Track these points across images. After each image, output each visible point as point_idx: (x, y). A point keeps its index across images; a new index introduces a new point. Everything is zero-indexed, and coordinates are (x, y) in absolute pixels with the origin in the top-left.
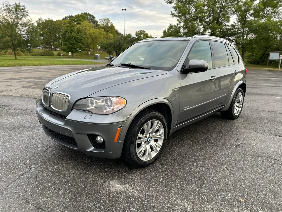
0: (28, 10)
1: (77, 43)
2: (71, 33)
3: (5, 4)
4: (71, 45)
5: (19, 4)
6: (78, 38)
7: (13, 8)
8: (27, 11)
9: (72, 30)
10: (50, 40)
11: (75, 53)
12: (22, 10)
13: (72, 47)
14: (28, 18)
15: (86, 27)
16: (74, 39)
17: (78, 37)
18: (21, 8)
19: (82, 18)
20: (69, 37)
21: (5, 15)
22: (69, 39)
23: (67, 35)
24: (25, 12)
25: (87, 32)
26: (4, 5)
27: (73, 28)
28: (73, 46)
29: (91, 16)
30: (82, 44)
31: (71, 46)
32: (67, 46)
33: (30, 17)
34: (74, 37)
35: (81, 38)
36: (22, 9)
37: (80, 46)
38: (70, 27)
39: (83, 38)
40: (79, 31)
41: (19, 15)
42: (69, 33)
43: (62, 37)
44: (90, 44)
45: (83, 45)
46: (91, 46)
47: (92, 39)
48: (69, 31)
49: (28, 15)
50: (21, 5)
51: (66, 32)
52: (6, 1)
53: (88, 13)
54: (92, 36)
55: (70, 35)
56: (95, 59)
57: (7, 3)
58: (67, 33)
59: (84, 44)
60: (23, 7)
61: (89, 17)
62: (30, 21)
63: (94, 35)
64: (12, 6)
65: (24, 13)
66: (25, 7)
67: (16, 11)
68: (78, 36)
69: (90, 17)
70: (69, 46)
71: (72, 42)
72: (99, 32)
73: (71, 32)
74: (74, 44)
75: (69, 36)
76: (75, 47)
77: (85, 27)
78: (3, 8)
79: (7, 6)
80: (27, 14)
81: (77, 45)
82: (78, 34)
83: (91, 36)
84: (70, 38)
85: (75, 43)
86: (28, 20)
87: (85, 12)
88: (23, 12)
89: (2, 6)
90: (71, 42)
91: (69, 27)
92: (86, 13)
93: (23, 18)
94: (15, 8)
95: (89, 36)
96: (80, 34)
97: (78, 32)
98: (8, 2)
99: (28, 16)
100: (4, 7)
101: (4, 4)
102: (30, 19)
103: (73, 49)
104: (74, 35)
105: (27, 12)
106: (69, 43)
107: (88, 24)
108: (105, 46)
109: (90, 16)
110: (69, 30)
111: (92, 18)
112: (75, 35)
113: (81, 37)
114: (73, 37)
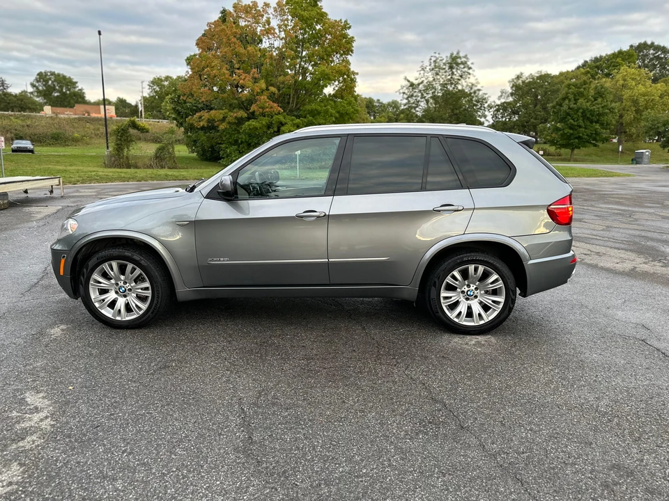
0: (472, 64)
1: (588, 123)
2: (576, 100)
3: (433, 59)
4: (571, 128)
5: (458, 53)
6: (591, 110)
7: (444, 64)
8: (471, 66)
9: (581, 95)
10: (532, 120)
11: (579, 148)
12: (462, 66)
13: (572, 134)
14: (472, 80)
15: (625, 80)
16: (580, 114)
17: (592, 108)
18: (459, 61)
19: (623, 60)
20: (568, 111)
21: (431, 79)
22: (568, 114)
23: (565, 107)
24: (466, 69)
25: (626, 94)
26: (432, 61)
27: (584, 89)
28: (576, 132)
29: (658, 48)
30: (602, 124)
31: (571, 131)
32: (561, 132)
33: (474, 76)
34: (581, 111)
35: (601, 109)
36: (462, 63)
37: (596, 130)
38: (575, 85)
39: (607, 111)
40: (600, 94)
41: (454, 77)
42: (570, 100)
43: (554, 112)
44: (630, 124)
45: (603, 128)
46: (630, 130)
47: (637, 111)
48: (571, 96)
49: (470, 74)
50: (461, 54)
51: (564, 99)
52: (435, 53)
53: (649, 43)
54: (638, 104)
55: (572, 106)
56: (632, 164)
57: (437, 56)
58: (567, 101)
59: (608, 124)
60: (463, 60)
61: (652, 52)
62: (473, 85)
63: (645, 100)
64: (444, 61)
65: (464, 70)
66: (468, 56)
67: (451, 68)
68: (594, 107)
69: (656, 53)
70: (566, 132)
71: (576, 123)
72: (665, 91)
73: (577, 97)
74: (580, 127)
75: (569, 108)
76: (581, 135)
77: (621, 82)
78: (428, 68)
79: (435, 61)
80: (470, 71)
81: (585, 128)
82: (596, 100)
83: (635, 102)
84: (571, 112)
85: (581, 123)
86: (470, 85)
87: (642, 42)
88: (464, 68)
89: (428, 64)
90: (570, 123)
91: (574, 87)
92: (645, 44)
93: (463, 81)
94: (448, 63)
95: (629, 104)
96: (600, 100)
97: (597, 96)
98: (439, 54)
99: (471, 76)
100: (430, 65)
101: (431, 59)
102: (474, 82)
103: (576, 138)
104: (581, 104)
105: (470, 68)
106: (567, 124)
107: (633, 74)
108: (658, 127)
109: (654, 50)
110: (573, 93)
111: (659, 53)
112: (584, 104)
113: (602, 107)
114: (579, 109)
